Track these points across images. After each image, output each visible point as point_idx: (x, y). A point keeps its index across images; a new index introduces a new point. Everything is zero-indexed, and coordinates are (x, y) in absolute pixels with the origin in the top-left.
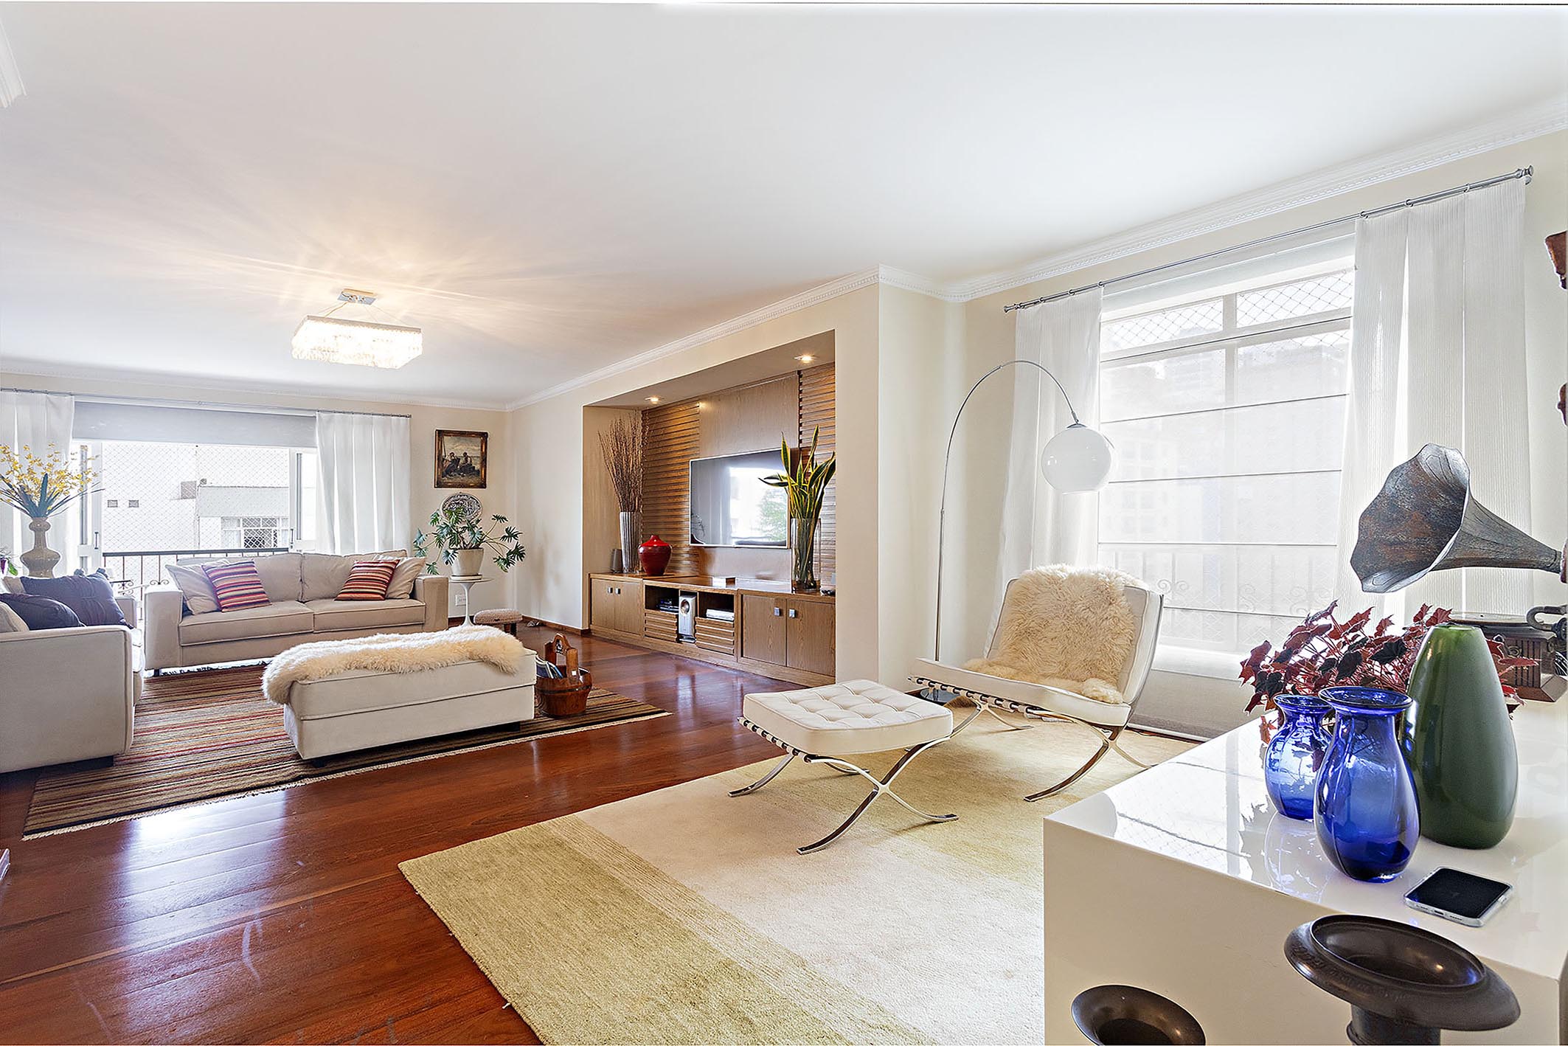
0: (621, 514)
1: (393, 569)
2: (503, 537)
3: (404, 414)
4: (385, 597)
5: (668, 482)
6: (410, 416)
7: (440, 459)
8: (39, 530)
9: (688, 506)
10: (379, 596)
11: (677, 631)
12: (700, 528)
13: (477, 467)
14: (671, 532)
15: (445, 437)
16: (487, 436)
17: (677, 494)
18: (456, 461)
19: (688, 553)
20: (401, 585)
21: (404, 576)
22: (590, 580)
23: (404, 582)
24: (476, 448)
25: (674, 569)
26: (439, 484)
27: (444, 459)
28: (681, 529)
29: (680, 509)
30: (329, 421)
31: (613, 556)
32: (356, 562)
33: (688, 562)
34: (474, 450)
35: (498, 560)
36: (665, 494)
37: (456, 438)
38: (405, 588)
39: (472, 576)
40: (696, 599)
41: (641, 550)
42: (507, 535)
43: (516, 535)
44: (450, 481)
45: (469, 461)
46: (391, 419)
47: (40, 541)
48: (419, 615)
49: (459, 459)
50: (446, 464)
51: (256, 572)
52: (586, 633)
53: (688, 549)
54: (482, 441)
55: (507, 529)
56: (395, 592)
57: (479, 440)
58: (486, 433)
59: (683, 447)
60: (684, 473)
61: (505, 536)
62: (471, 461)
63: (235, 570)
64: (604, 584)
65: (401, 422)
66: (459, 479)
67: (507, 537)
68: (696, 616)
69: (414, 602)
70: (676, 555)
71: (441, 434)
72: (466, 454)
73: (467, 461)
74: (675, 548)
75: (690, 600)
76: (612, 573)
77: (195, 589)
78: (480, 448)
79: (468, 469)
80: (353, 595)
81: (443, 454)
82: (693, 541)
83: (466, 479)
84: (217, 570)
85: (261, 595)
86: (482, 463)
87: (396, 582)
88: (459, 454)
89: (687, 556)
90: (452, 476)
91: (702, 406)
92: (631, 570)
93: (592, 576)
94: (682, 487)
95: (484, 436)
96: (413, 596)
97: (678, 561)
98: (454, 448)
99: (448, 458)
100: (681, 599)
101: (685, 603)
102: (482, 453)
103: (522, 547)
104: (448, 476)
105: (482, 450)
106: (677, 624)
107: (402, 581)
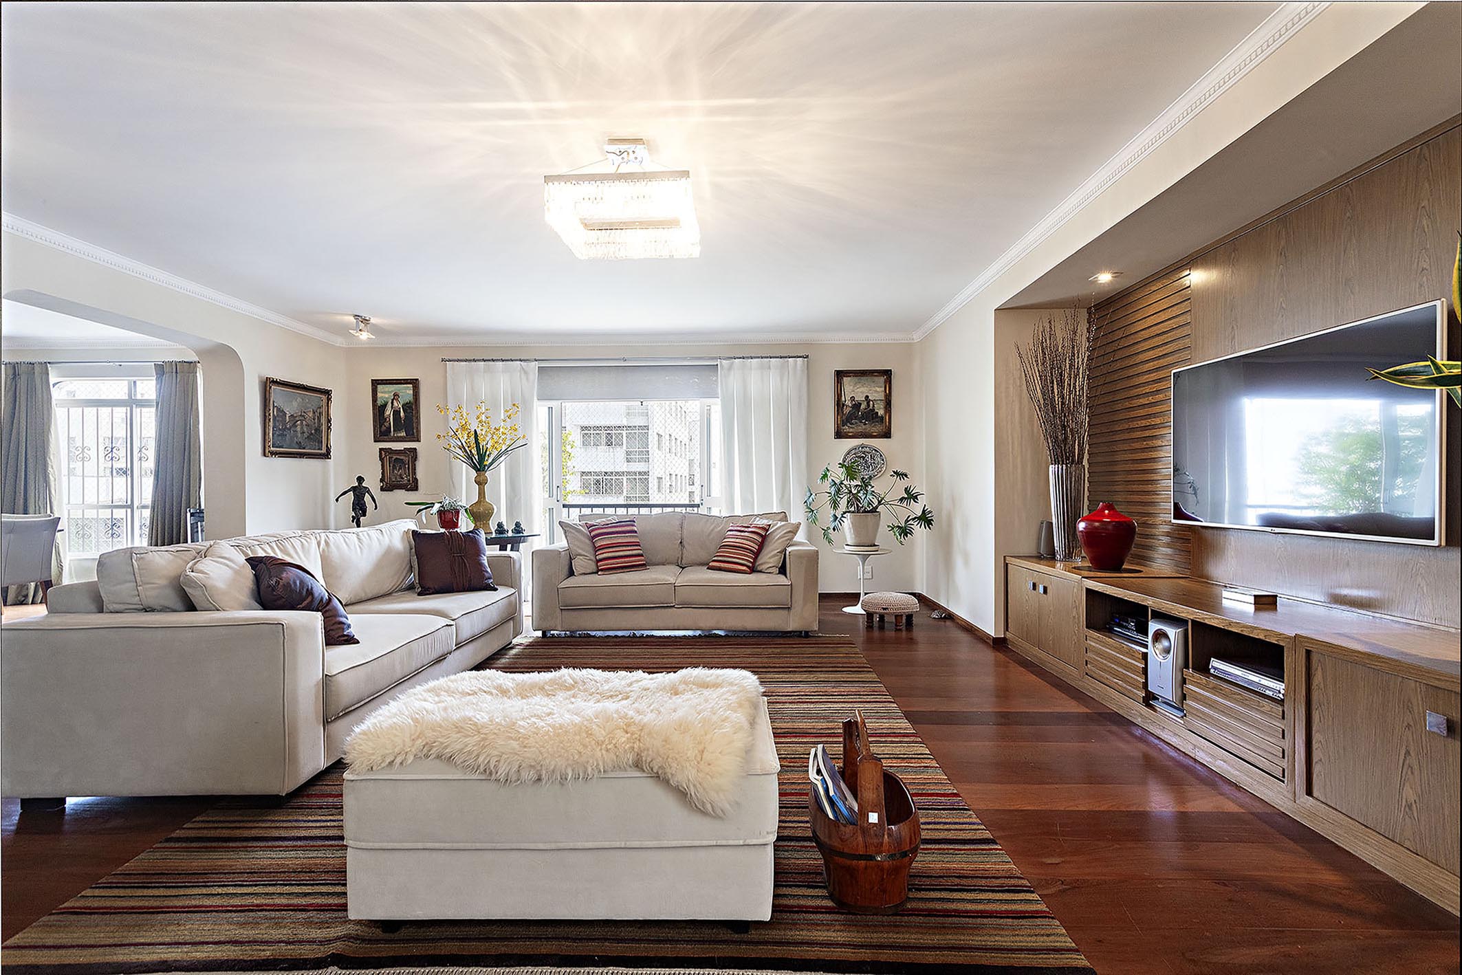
0: (1051, 468)
1: (763, 537)
2: (901, 500)
3: (801, 355)
4: (753, 570)
5: (1133, 414)
6: (807, 357)
7: (839, 405)
8: (481, 483)
9: (1167, 454)
10: (744, 568)
11: (1145, 685)
12: (1190, 490)
13: (881, 412)
14: (1136, 498)
15: (845, 378)
16: (891, 374)
17: (1147, 433)
18: (857, 406)
19: (1168, 534)
20: (769, 558)
21: (775, 545)
22: (1006, 565)
23: (773, 553)
24: (878, 389)
25: (1143, 559)
26: (839, 435)
27: (843, 405)
28: (1155, 493)
29: (1154, 460)
30: (730, 368)
31: (1040, 534)
32: (731, 524)
33: (1169, 551)
34: (876, 391)
35: (893, 528)
36: (1127, 436)
37: (856, 379)
38: (771, 560)
39: (867, 545)
40: (1186, 630)
41: (1082, 526)
42: (906, 496)
43: (916, 497)
44: (851, 430)
45: (871, 406)
46: (788, 361)
47: (482, 494)
48: (783, 597)
49: (861, 404)
50: (847, 411)
51: (636, 532)
52: (999, 644)
53: (1166, 528)
54: (885, 382)
55: (906, 489)
56: (762, 564)
57: (882, 379)
58: (890, 370)
59: (1158, 352)
60: (1161, 397)
61: (903, 498)
62: (874, 406)
63: (617, 529)
64: (1027, 572)
65: (798, 362)
66: (861, 428)
67: (906, 498)
68: (1187, 667)
69: (782, 580)
70: (1148, 536)
71: (840, 375)
72: (867, 397)
73: (869, 406)
74: (1145, 525)
75: (1172, 632)
76: (1039, 558)
77: (582, 549)
78: (883, 389)
79: (871, 416)
80: (722, 565)
81: (843, 399)
82: (1179, 514)
83: (868, 428)
84: (598, 529)
85: (639, 558)
86: (886, 408)
87: (765, 552)
88: (860, 398)
89: (1165, 539)
90: (852, 424)
91: (1197, 278)
92: (1068, 556)
93: (1009, 560)
94: (1158, 421)
95: (887, 374)
96: (782, 570)
97: (1150, 548)
98: (854, 391)
99: (848, 403)
100: (1153, 627)
101: (1159, 636)
102: (886, 396)
103: (930, 512)
104: (848, 424)
105: (886, 392)
106: (1145, 671)
107: (770, 552)
